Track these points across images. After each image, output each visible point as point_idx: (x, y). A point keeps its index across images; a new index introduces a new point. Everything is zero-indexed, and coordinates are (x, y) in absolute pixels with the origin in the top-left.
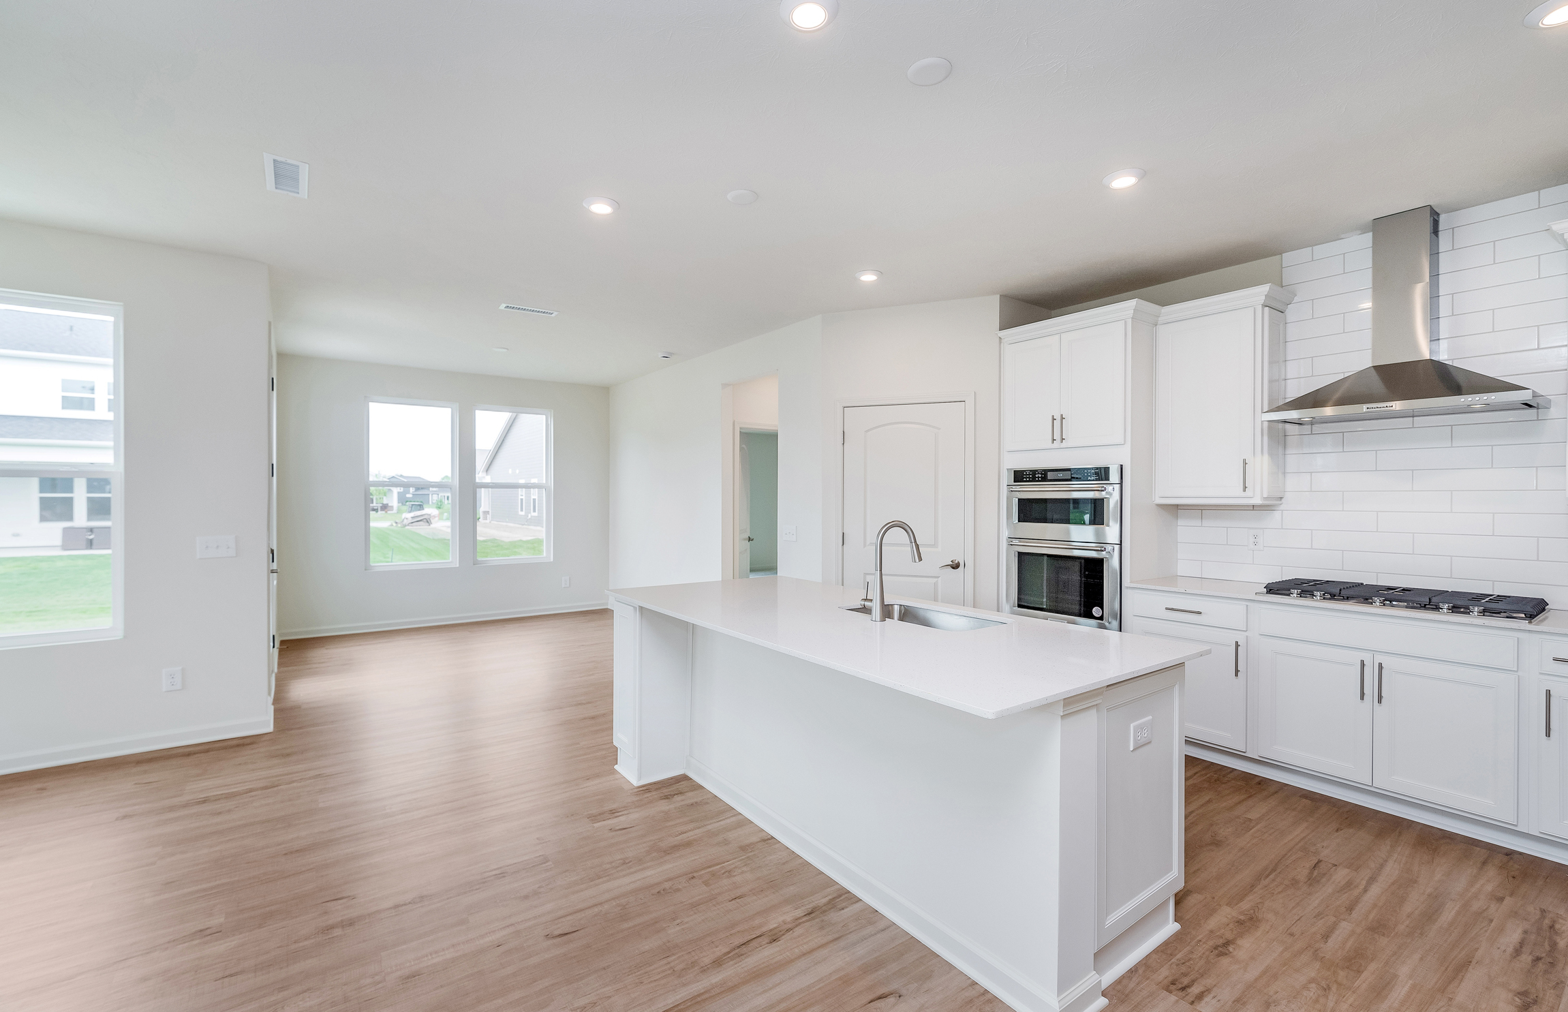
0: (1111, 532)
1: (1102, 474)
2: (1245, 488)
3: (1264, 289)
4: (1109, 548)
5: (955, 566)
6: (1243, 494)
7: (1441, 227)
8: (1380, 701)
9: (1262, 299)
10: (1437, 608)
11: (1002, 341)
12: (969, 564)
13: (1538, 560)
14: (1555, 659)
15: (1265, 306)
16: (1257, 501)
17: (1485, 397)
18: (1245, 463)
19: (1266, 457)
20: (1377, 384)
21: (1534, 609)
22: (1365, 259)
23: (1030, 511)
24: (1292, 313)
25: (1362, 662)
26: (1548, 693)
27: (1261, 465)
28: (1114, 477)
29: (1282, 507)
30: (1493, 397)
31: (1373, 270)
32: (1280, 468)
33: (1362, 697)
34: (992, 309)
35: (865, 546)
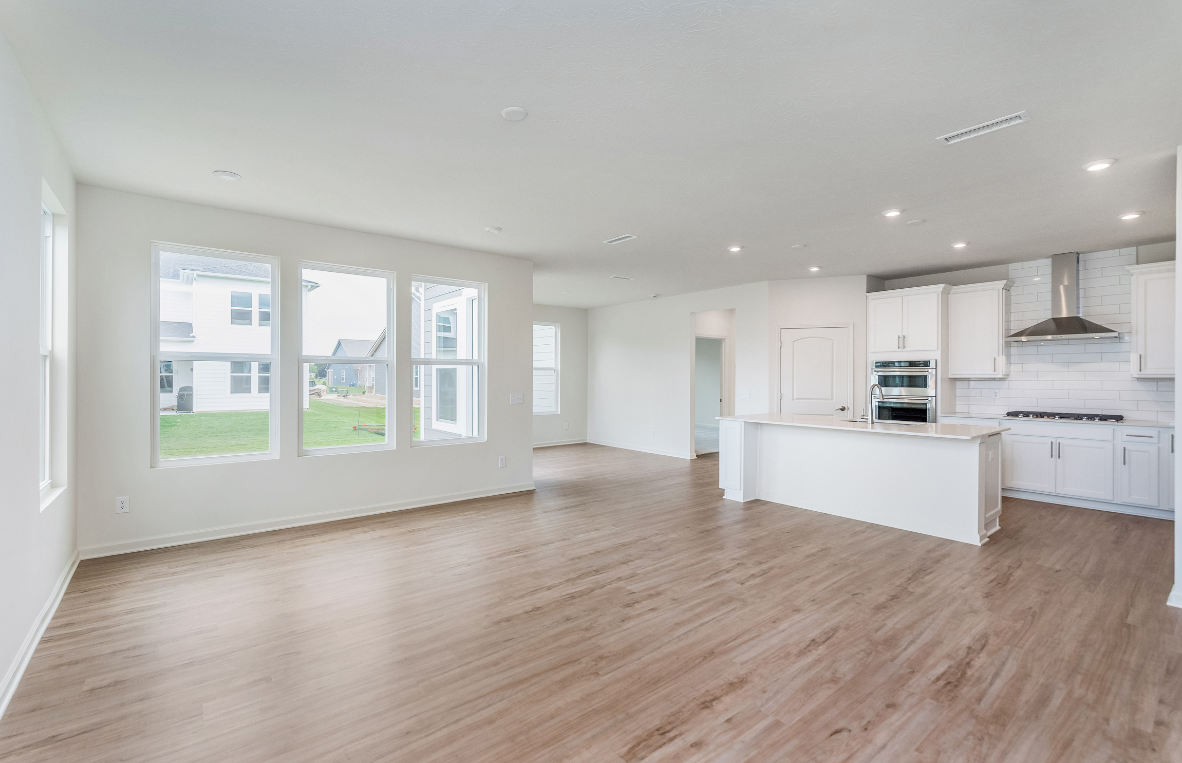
0: (930, 391)
1: (926, 364)
2: (995, 371)
3: (1005, 282)
4: (930, 399)
5: (843, 409)
6: (994, 373)
7: (1080, 260)
8: (1059, 458)
9: (1002, 286)
10: (1082, 419)
11: (868, 297)
12: (851, 408)
13: (1120, 400)
14: (1127, 435)
15: (1003, 289)
16: (1001, 376)
17: (1100, 334)
18: (995, 359)
19: (1004, 356)
20: (1053, 326)
21: (1119, 418)
22: (1049, 270)
23: (885, 381)
24: (1013, 291)
25: (1052, 442)
26: (1124, 448)
27: (1002, 360)
28: (932, 364)
29: (1008, 379)
30: (1103, 335)
31: (1052, 275)
32: (1009, 362)
33: (1052, 457)
34: (863, 282)
35: (793, 400)
